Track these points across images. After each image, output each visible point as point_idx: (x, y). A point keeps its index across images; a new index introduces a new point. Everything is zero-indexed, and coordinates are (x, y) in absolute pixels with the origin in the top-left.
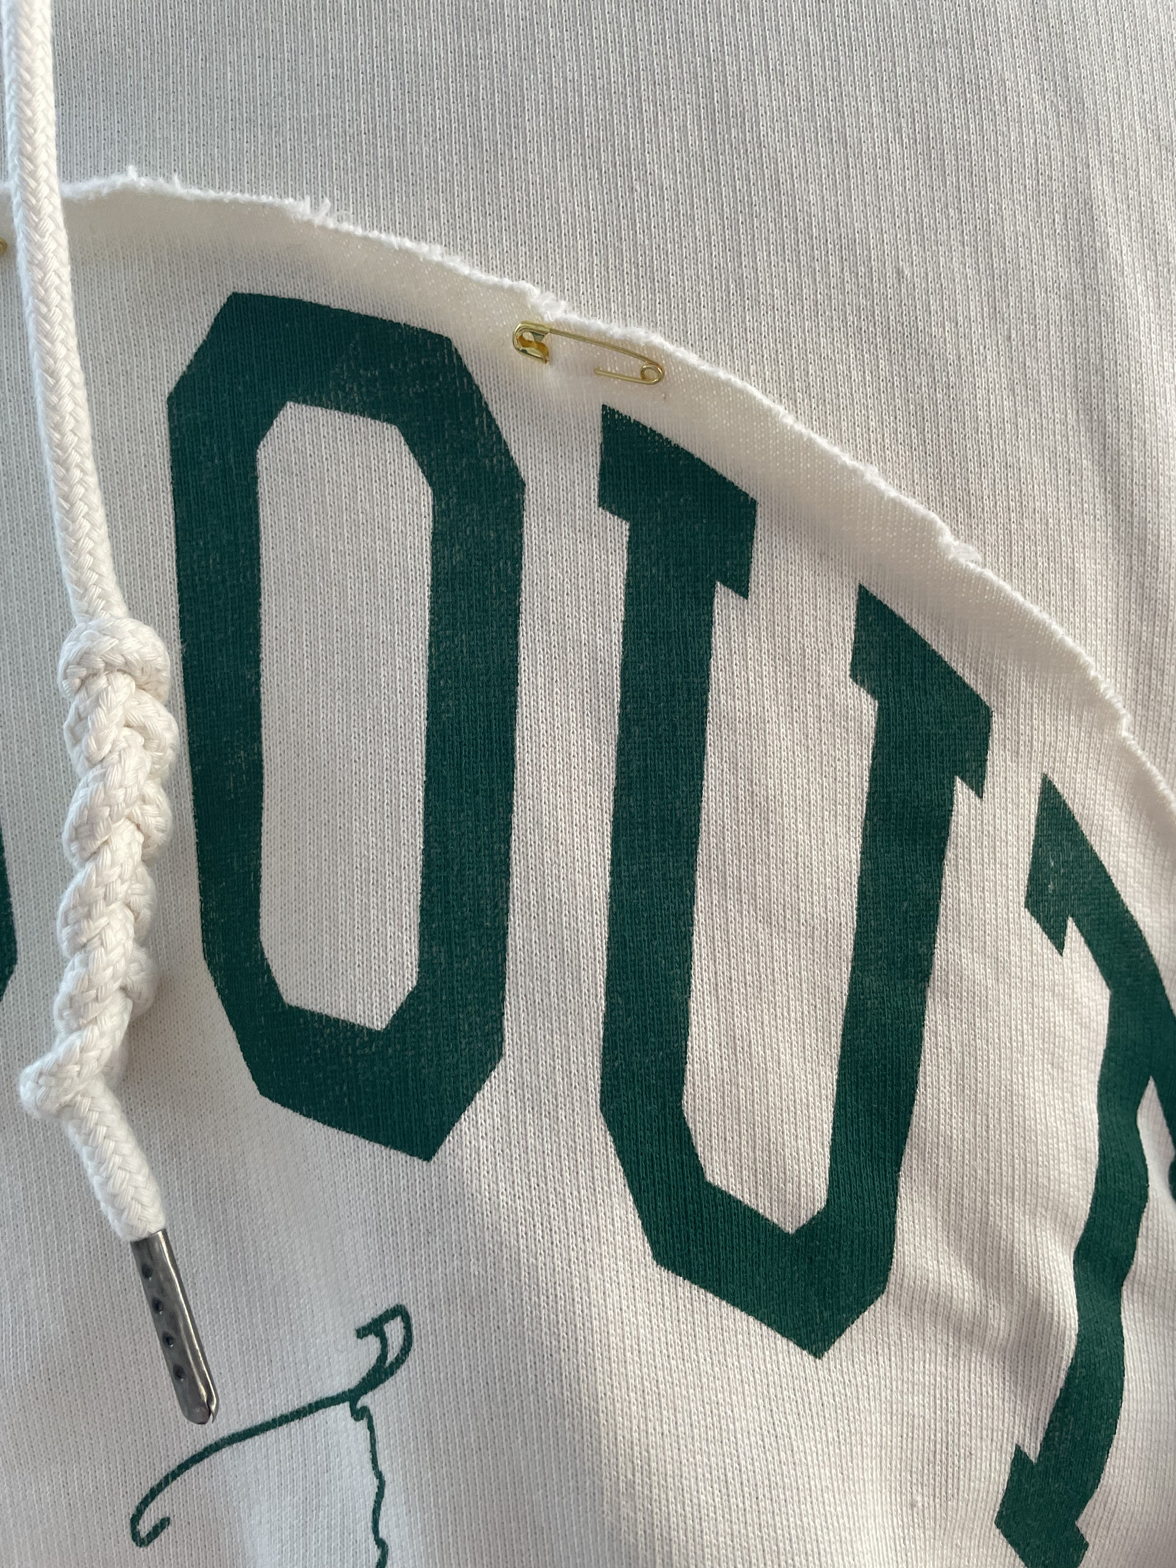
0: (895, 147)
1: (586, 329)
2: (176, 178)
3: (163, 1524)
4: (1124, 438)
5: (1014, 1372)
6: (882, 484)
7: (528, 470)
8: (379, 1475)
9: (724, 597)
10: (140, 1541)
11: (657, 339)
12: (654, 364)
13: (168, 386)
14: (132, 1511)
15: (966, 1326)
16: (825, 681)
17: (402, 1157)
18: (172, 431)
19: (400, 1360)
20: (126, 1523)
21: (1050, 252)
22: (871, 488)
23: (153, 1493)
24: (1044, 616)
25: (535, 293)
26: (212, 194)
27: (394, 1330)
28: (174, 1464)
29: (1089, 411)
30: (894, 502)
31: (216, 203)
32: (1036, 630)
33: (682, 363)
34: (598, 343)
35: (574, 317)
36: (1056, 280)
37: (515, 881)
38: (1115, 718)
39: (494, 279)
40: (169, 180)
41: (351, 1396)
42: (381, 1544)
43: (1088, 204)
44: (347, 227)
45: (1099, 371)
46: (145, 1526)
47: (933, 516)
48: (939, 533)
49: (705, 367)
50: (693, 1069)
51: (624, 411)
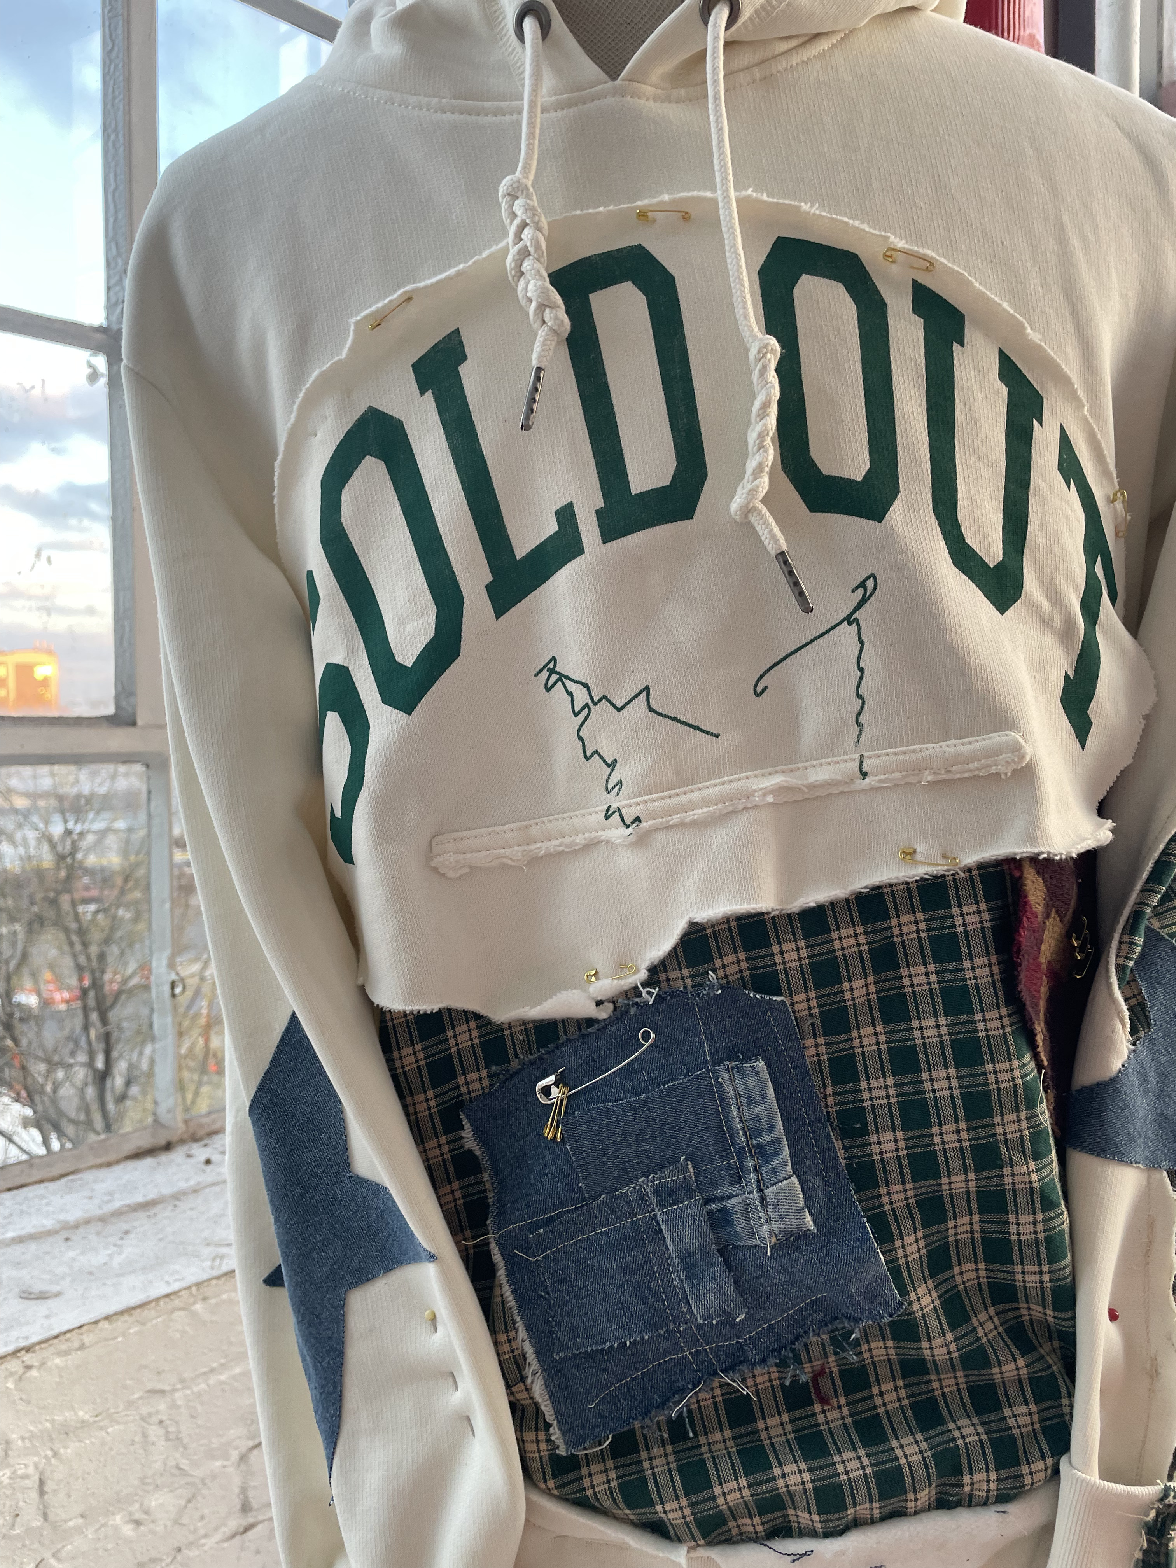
0: (997, 200)
1: (912, 250)
2: (765, 194)
3: (766, 688)
4: (1080, 307)
5: (1063, 643)
6: (1008, 308)
7: (888, 301)
8: (862, 642)
9: (956, 347)
10: (758, 695)
11: (934, 254)
12: (931, 264)
13: (758, 269)
14: (754, 683)
15: (1046, 620)
16: (991, 379)
17: (871, 522)
18: (761, 284)
19: (871, 595)
20: (752, 688)
21: (1051, 240)
22: (1004, 310)
23: (762, 677)
24: (1060, 362)
25: (892, 238)
26: (775, 200)
27: (870, 584)
28: (767, 667)
29: (1067, 295)
30: (1012, 315)
31: (777, 203)
32: (1057, 366)
33: (941, 263)
34: (915, 256)
35: (906, 246)
36: (1054, 249)
37: (898, 436)
38: (1084, 406)
39: (877, 233)
40: (762, 195)
41: (850, 619)
42: (862, 670)
43: (1062, 223)
44: (823, 214)
45: (1070, 281)
46: (759, 689)
47: (1024, 321)
48: (1026, 329)
49: (950, 265)
50: (960, 503)
51: (920, 281)
